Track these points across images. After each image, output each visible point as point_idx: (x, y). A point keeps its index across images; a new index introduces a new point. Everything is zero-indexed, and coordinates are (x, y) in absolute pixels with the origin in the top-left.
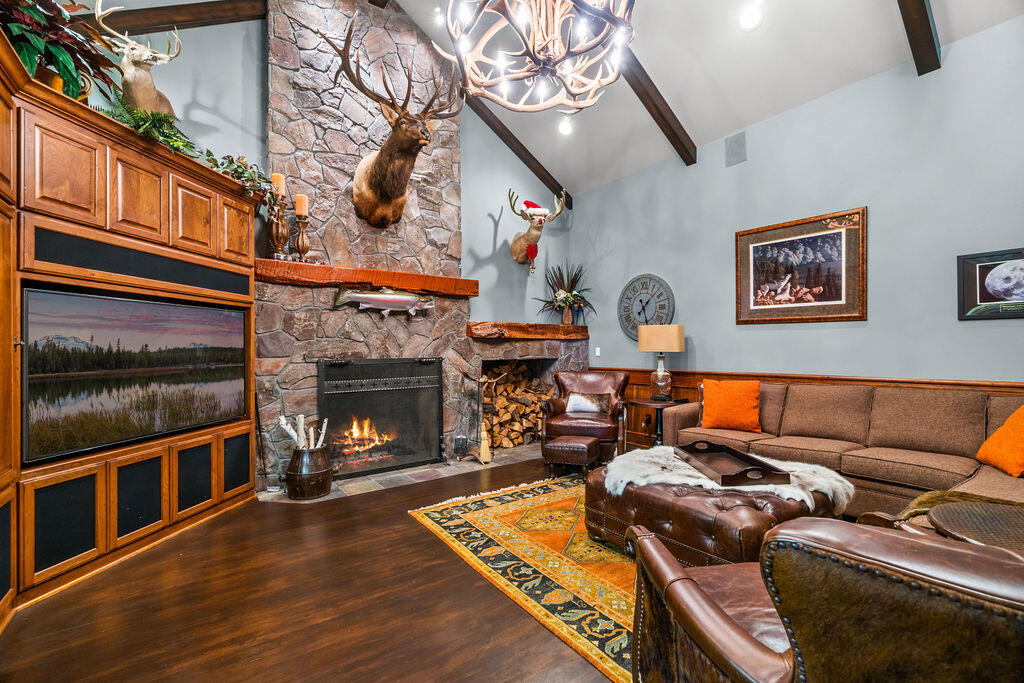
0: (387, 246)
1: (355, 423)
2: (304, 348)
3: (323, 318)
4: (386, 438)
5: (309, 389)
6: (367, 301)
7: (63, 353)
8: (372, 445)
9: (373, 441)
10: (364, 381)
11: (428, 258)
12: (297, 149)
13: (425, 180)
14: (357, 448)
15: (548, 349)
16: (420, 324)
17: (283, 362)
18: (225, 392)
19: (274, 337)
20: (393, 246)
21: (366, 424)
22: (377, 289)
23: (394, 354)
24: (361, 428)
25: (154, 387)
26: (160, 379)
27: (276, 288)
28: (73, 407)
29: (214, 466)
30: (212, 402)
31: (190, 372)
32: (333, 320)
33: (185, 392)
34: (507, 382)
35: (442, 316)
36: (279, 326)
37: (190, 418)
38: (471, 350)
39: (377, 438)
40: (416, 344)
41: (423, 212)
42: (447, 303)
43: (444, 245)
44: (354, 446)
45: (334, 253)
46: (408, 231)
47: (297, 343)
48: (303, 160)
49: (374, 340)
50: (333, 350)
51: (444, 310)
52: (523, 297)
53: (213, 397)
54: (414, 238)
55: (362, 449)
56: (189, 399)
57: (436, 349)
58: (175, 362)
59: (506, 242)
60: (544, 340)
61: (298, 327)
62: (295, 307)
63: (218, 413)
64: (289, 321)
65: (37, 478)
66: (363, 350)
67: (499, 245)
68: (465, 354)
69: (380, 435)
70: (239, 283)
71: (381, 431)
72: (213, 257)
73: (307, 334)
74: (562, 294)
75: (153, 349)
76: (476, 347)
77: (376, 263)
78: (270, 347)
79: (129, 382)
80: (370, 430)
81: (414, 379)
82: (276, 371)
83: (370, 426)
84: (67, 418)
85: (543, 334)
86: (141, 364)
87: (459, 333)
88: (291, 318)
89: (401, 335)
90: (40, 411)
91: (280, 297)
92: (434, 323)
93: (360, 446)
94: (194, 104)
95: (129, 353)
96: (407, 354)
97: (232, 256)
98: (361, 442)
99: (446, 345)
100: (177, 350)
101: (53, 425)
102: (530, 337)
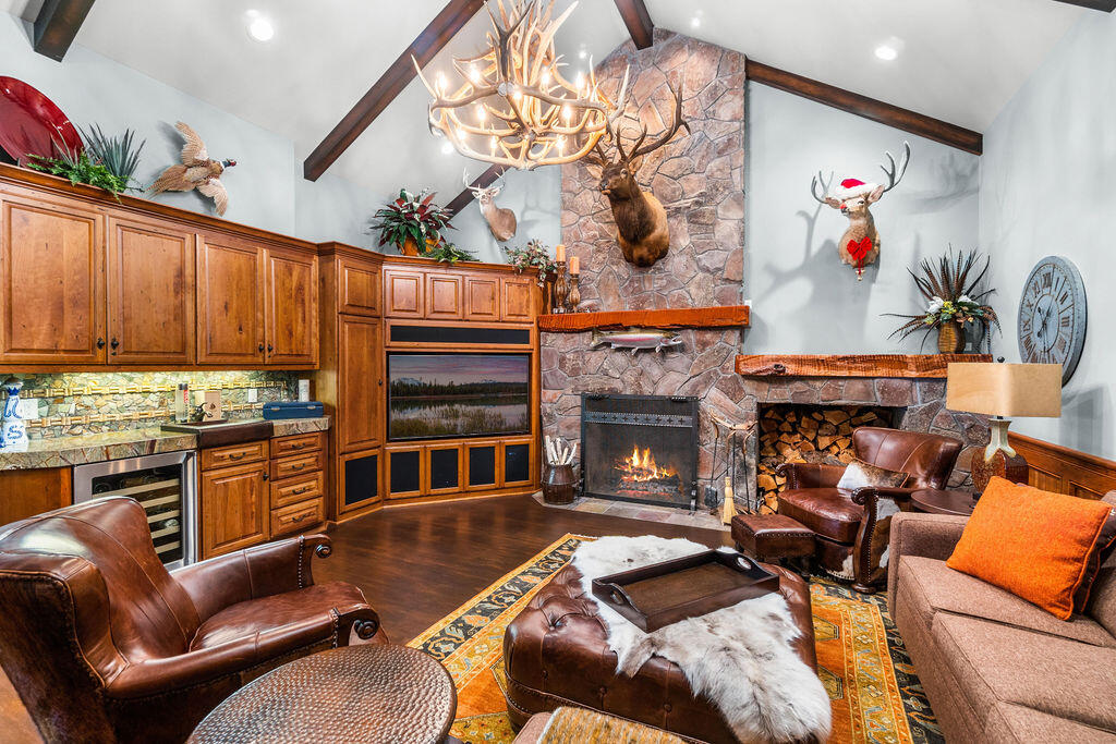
0: (654, 282)
1: (636, 452)
2: (573, 382)
3: (587, 358)
4: (665, 473)
5: (575, 417)
6: (617, 341)
7: (406, 386)
8: (650, 477)
9: (651, 473)
10: (617, 415)
11: (699, 287)
12: (581, 217)
13: (697, 203)
14: (635, 477)
15: (882, 392)
16: (675, 360)
17: (559, 393)
18: (512, 413)
19: (553, 374)
20: (660, 282)
21: (646, 454)
22: (627, 329)
23: (647, 390)
24: (641, 458)
25: (457, 406)
26: (461, 402)
27: (554, 336)
28: (412, 415)
29: (497, 462)
30: (499, 420)
31: (482, 399)
32: (595, 359)
33: (479, 411)
34: (837, 433)
35: (703, 350)
36: (556, 366)
37: (481, 427)
38: (741, 389)
39: (656, 472)
40: (671, 380)
41: (694, 238)
42: (708, 336)
43: (719, 269)
44: (633, 474)
45: (607, 299)
46: (676, 263)
47: (569, 379)
48: (585, 224)
49: (630, 377)
50: (594, 384)
51: (704, 345)
52: (861, 315)
53: (500, 416)
54: (683, 270)
55: (640, 479)
56: (482, 416)
57: (695, 387)
58: (472, 393)
59: (828, 243)
60: (873, 378)
61: (568, 365)
62: (567, 350)
63: (503, 427)
64: (562, 361)
65: (393, 448)
66: (618, 385)
67: (815, 248)
68: (734, 393)
69: (658, 469)
70: (522, 336)
71: (659, 465)
72: (497, 321)
73: (575, 372)
74: (937, 303)
75: (456, 384)
76: (748, 387)
77: (643, 302)
78: (550, 381)
79: (442, 403)
80: (650, 460)
81: (665, 418)
82: (555, 400)
83: (650, 457)
84: (408, 420)
85: (865, 369)
86: (448, 393)
87: (724, 370)
88: (564, 359)
89: (656, 371)
90: (395, 415)
91: (556, 343)
92: (693, 359)
93: (638, 475)
94: (527, 208)
95: (442, 387)
96: (661, 391)
97: (513, 318)
98: (639, 471)
99: (707, 382)
100: (472, 385)
101: (402, 423)
102: (838, 374)
